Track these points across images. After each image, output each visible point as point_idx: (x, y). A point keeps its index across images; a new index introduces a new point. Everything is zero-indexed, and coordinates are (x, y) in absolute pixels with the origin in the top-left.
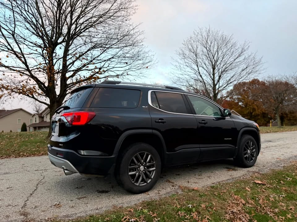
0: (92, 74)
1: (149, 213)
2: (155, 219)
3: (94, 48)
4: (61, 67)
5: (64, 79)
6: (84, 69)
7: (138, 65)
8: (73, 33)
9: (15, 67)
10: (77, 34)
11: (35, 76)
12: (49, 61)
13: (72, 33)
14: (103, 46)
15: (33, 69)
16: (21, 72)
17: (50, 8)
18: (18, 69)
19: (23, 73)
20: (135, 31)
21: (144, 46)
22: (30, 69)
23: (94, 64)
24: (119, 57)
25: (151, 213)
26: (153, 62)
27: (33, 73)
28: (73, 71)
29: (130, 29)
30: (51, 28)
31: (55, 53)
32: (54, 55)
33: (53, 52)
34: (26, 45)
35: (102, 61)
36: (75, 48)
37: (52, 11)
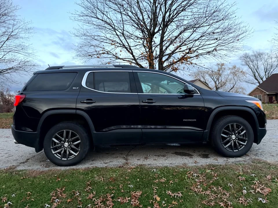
0: (183, 55)
1: (211, 173)
2: (215, 177)
3: (185, 30)
4: (158, 53)
5: (161, 63)
6: (177, 51)
7: (231, 39)
8: (168, 20)
9: (126, 59)
10: (171, 20)
11: (140, 63)
12: (149, 49)
13: (166, 21)
14: (194, 27)
15: (139, 58)
16: (130, 62)
17: (148, 3)
18: (128, 60)
19: (132, 62)
20: (224, 5)
21: (237, 17)
22: (136, 58)
23: (185, 45)
24: (209, 34)
25: (213, 173)
26: (247, 32)
27: (138, 61)
28: (168, 54)
29: (219, 4)
30: (150, 20)
31: (154, 42)
32: (153, 43)
33: (151, 42)
34: (133, 39)
35: (192, 41)
36: (168, 35)
37: (150, 5)
